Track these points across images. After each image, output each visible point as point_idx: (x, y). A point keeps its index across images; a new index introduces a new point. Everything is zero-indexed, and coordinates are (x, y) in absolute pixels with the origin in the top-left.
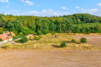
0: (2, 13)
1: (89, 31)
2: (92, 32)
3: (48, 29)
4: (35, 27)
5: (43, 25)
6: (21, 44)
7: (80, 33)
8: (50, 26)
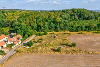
0: (3, 7)
1: (84, 30)
2: (86, 31)
3: (48, 28)
4: (36, 26)
5: (43, 25)
6: (29, 47)
7: (75, 31)
8: (49, 25)
